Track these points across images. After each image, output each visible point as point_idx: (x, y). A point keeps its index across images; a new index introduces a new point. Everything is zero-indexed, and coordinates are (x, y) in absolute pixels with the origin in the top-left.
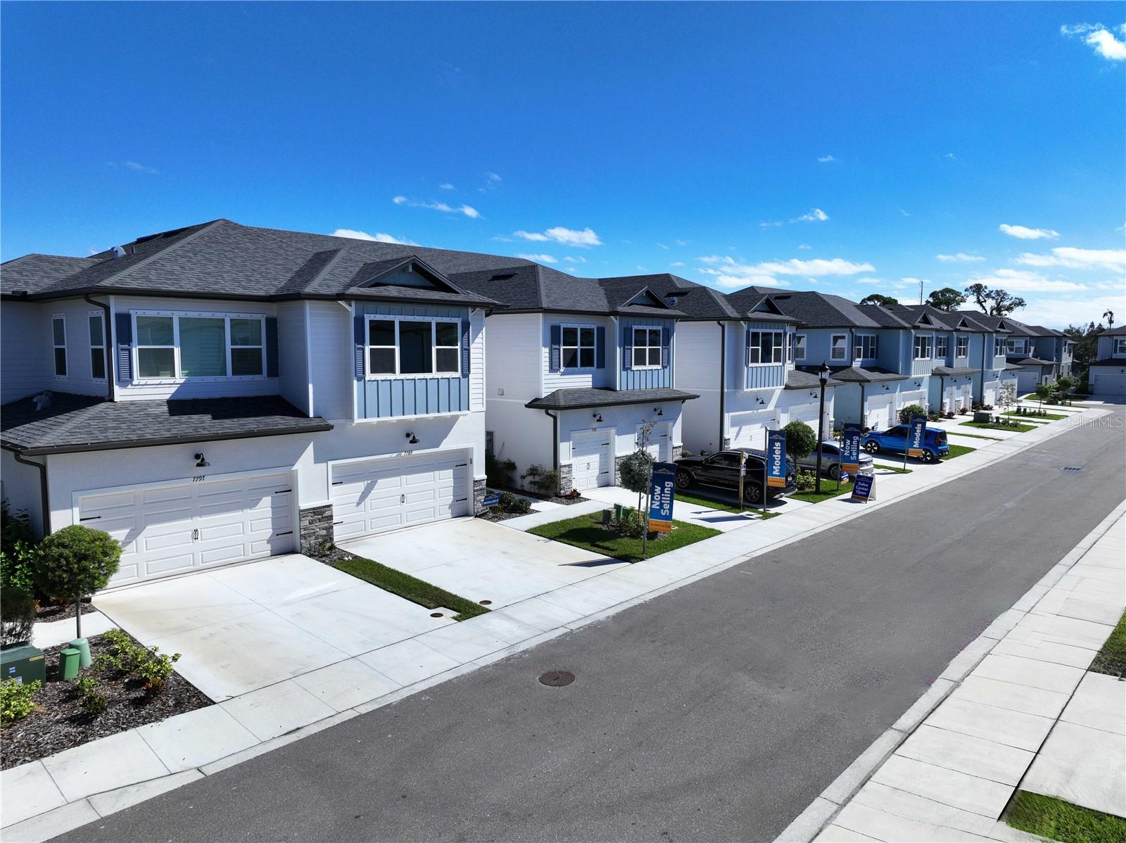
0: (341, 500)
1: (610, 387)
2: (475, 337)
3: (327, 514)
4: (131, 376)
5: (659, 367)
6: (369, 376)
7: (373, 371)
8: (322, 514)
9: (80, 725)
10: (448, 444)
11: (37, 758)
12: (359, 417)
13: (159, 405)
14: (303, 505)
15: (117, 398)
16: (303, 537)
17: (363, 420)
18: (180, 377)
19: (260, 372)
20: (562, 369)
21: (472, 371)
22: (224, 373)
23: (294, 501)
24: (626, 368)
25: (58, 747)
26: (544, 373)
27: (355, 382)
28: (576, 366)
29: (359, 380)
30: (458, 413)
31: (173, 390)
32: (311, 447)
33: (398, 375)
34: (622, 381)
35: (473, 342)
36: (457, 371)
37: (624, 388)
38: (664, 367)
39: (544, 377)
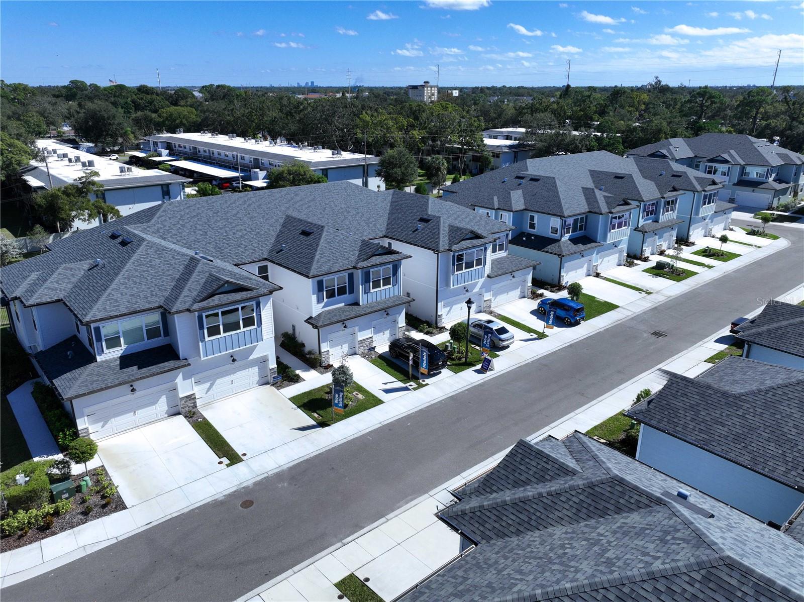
0: (198, 391)
1: (357, 304)
2: (265, 306)
3: (193, 397)
4: (103, 351)
5: (391, 286)
6: (207, 339)
7: (209, 336)
8: (191, 398)
9: (85, 515)
10: (255, 355)
11: (71, 528)
12: (204, 357)
13: (116, 360)
14: (181, 396)
15: (98, 360)
16: (183, 408)
17: (206, 358)
18: (124, 346)
19: (161, 336)
20: (325, 300)
21: (263, 323)
22: (143, 340)
23: (177, 394)
24: (366, 292)
25: (78, 524)
26: (313, 305)
27: (200, 343)
28: (335, 296)
29: (202, 342)
30: (257, 343)
31: (122, 351)
32: (181, 374)
33: (222, 334)
34: (363, 299)
35: (263, 310)
36: (254, 325)
37: (365, 303)
38: (393, 286)
39: (314, 307)
